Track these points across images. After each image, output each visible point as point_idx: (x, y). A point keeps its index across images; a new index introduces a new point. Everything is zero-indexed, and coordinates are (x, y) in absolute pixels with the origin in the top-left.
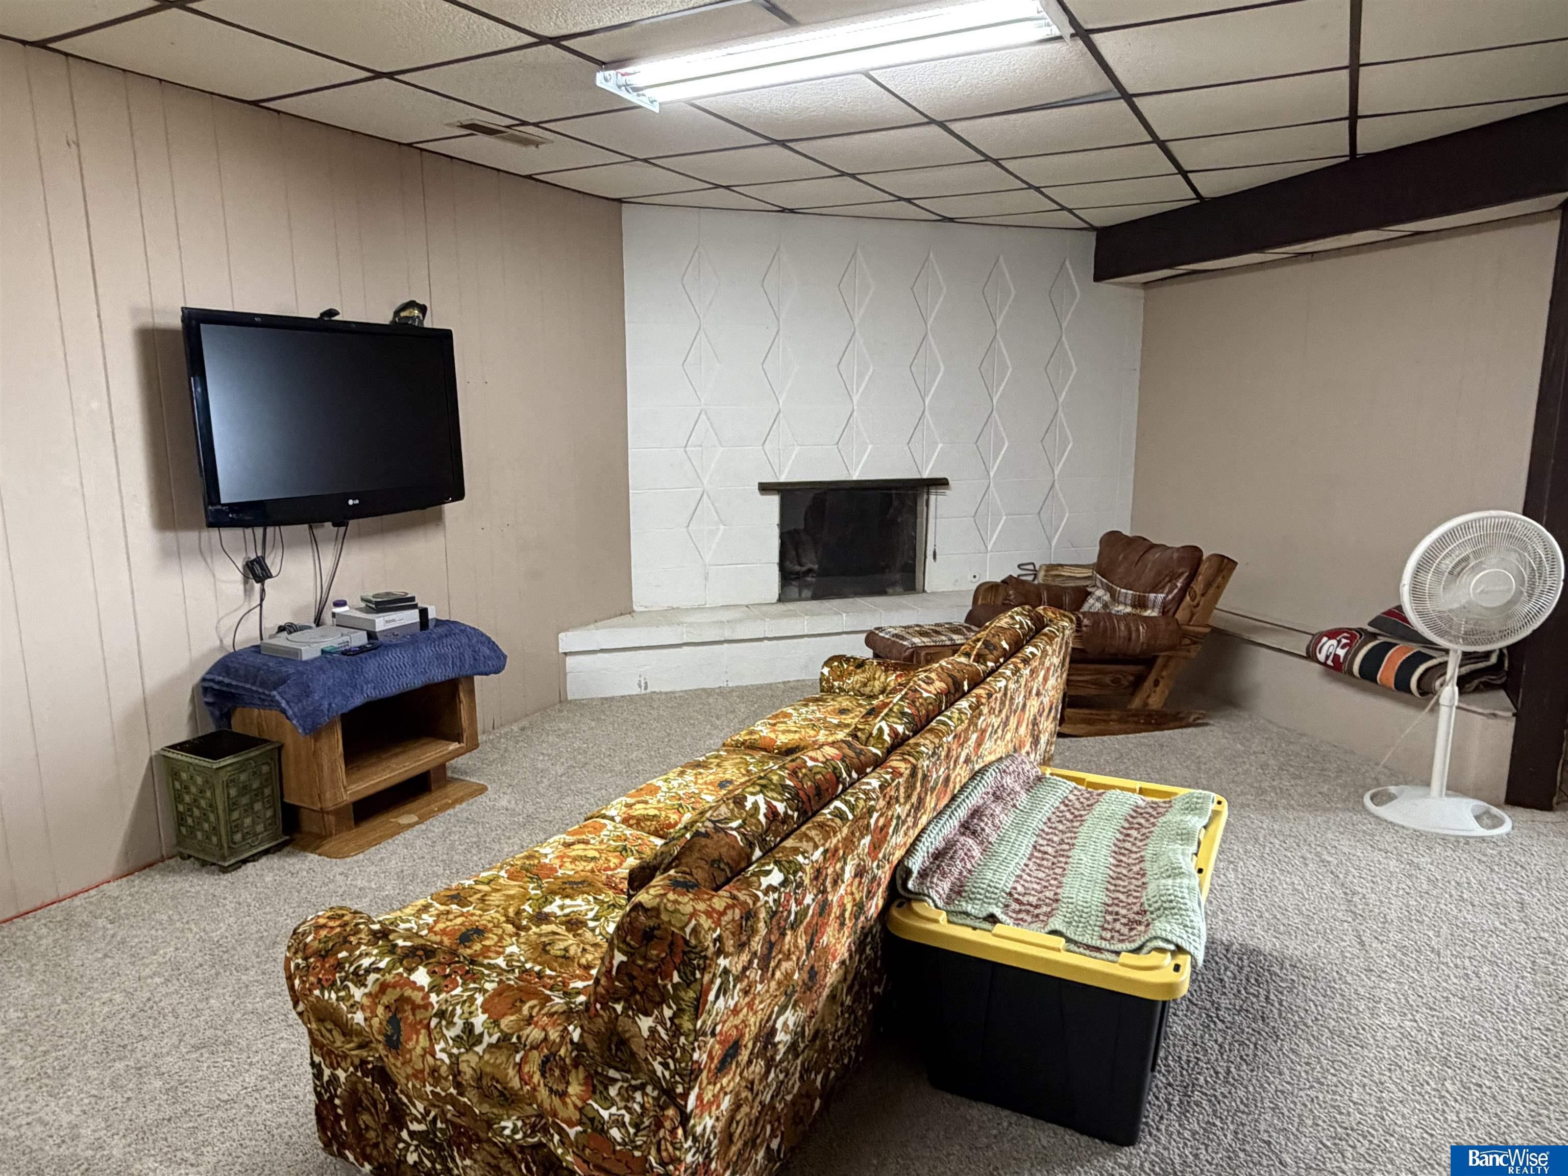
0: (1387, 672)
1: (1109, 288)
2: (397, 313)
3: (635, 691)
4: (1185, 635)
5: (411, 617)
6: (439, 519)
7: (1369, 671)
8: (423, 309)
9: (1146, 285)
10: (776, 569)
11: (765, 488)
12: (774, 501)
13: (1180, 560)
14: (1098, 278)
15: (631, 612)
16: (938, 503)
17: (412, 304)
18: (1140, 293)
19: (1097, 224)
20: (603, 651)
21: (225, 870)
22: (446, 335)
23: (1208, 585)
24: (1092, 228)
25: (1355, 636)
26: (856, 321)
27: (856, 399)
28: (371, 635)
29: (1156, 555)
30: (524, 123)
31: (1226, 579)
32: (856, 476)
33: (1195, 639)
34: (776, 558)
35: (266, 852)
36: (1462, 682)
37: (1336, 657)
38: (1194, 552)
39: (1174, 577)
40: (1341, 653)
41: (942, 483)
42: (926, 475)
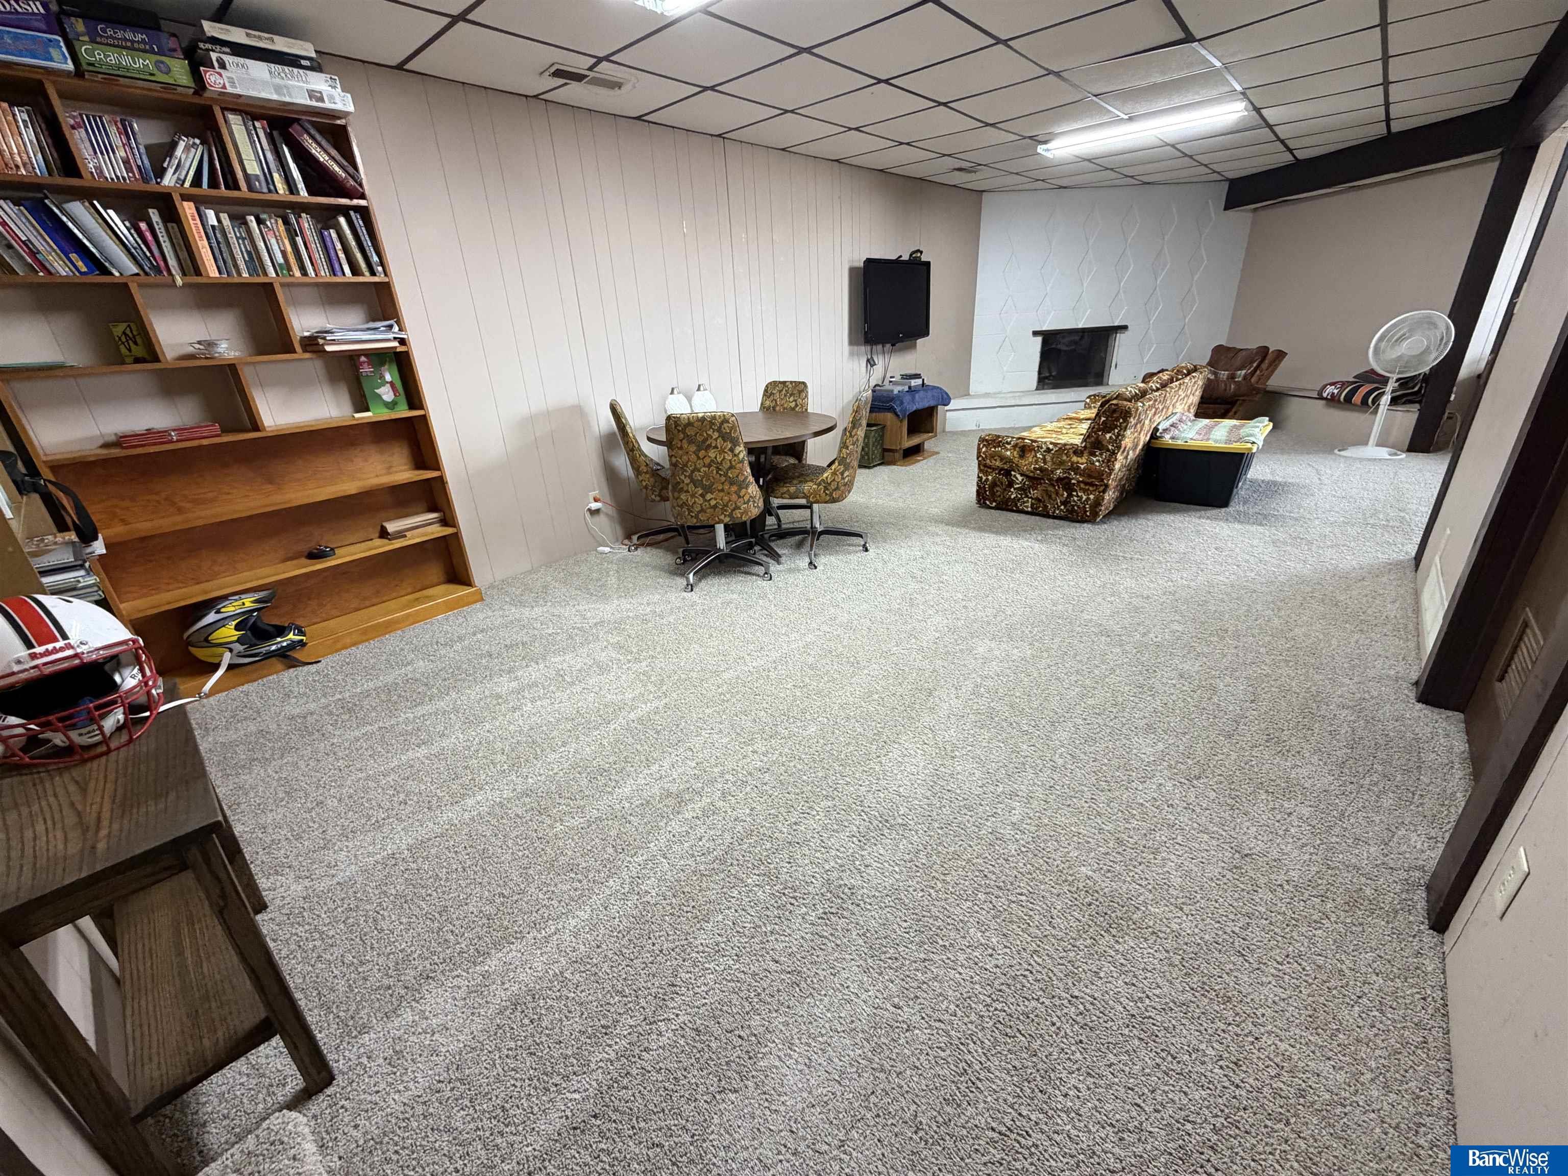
0: (1357, 398)
1: (1234, 214)
2: (911, 255)
3: (975, 428)
4: (1254, 389)
5: (919, 381)
6: (914, 346)
7: (1348, 399)
8: (921, 252)
9: (1255, 210)
10: (1036, 374)
11: (1036, 333)
12: (1039, 339)
13: (1257, 353)
14: (1226, 208)
15: (969, 395)
16: (1121, 339)
17: (918, 251)
18: (1250, 215)
19: (1230, 177)
20: (963, 409)
21: (869, 468)
22: (928, 264)
23: (1270, 365)
24: (1227, 179)
25: (1344, 384)
26: (1090, 244)
27: (1085, 285)
28: (910, 387)
29: (1241, 355)
30: (980, 165)
31: (1280, 361)
32: (1080, 326)
33: (1258, 391)
34: (1037, 369)
35: (879, 465)
36: (1394, 401)
37: (1333, 393)
38: (1267, 348)
39: (1252, 362)
40: (1336, 391)
41: (1124, 328)
42: (1116, 324)
